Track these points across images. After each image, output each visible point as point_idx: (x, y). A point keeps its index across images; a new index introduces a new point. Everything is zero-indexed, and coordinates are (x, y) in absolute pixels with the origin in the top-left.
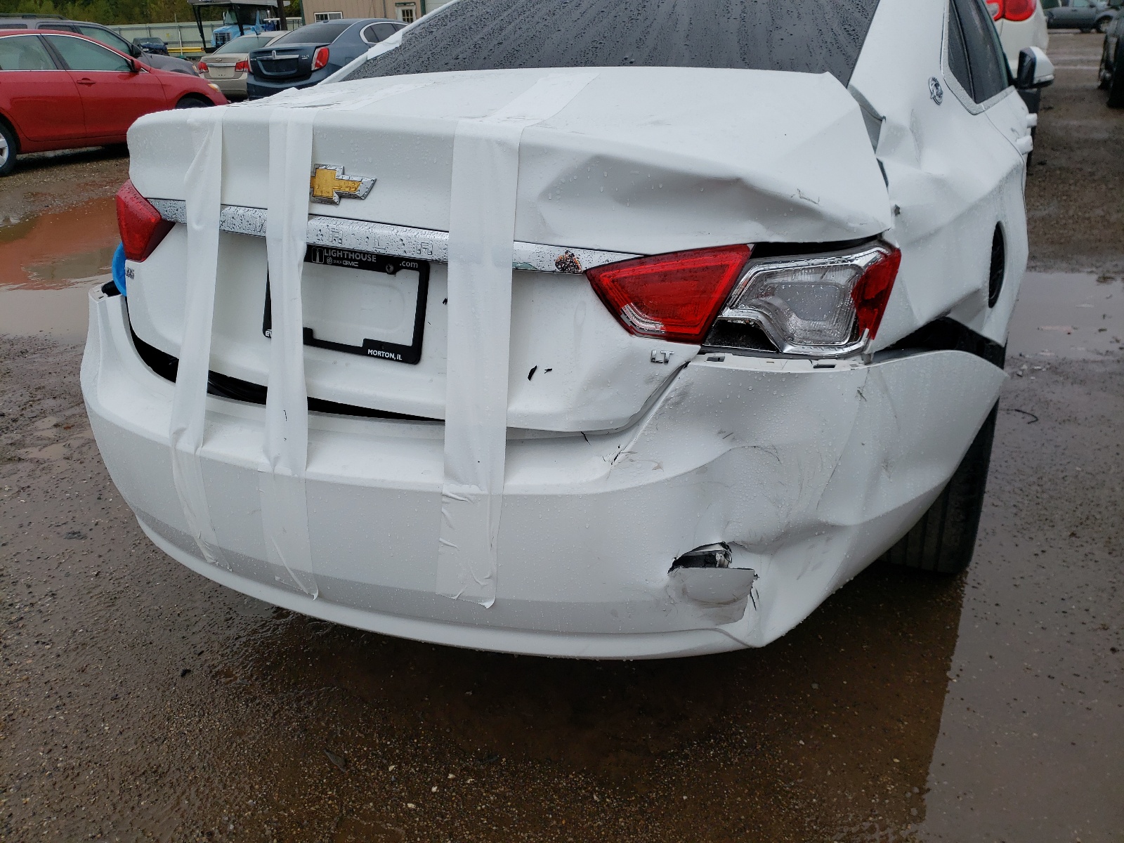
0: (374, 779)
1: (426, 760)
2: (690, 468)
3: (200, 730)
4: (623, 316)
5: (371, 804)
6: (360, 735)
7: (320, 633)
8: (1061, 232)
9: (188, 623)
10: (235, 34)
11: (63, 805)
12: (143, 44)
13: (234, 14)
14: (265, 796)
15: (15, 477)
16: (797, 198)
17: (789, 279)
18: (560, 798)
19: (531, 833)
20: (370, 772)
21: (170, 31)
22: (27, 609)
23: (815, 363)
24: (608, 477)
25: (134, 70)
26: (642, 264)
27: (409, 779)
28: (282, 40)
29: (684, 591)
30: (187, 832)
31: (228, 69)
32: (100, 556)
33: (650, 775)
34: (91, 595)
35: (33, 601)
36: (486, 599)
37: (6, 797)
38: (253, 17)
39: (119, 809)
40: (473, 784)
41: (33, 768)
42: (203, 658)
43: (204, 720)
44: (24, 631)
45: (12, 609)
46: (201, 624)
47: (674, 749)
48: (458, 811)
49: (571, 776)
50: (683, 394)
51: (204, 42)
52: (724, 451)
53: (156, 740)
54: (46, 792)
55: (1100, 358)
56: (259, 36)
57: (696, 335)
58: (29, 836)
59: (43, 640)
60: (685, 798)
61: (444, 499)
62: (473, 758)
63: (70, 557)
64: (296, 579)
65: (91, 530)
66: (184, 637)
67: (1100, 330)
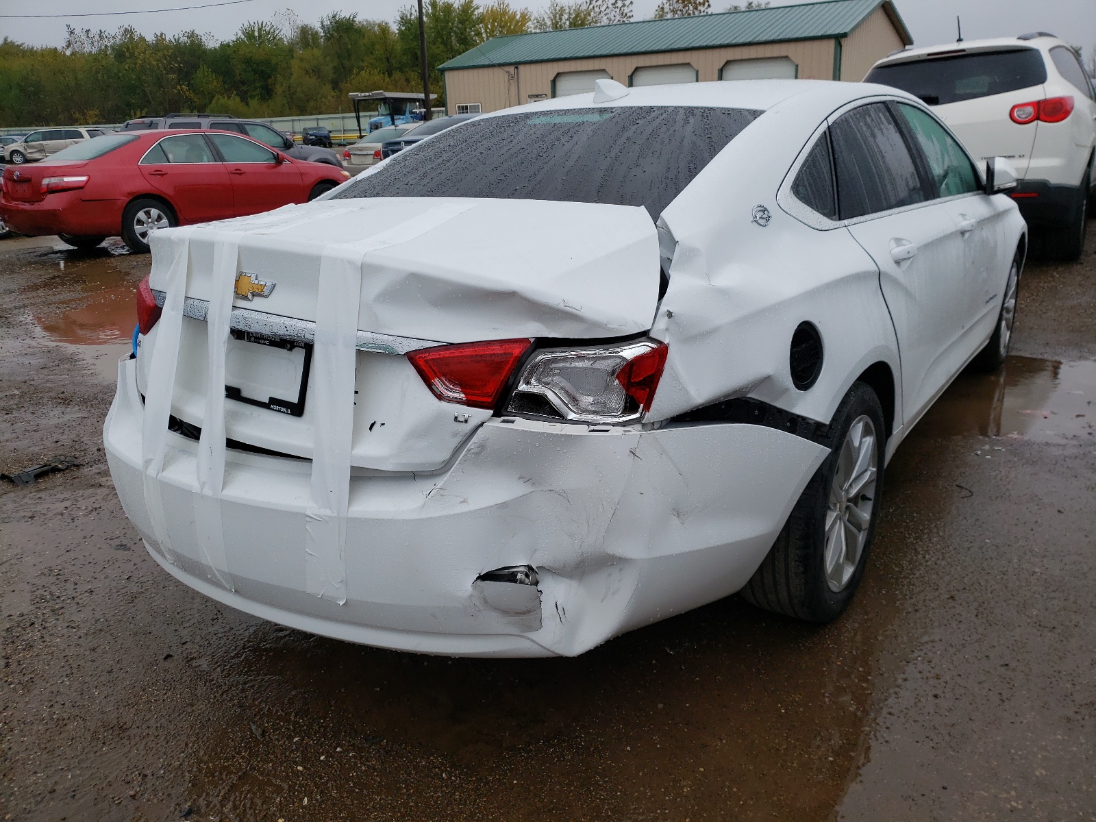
0: (280, 746)
1: (325, 736)
2: (493, 504)
3: (164, 701)
4: (433, 387)
5: (271, 765)
6: (282, 713)
7: (281, 634)
8: (1085, 320)
9: (183, 619)
10: (387, 122)
11: (48, 745)
12: (311, 132)
13: (387, 106)
14: (194, 752)
15: (93, 499)
16: (561, 306)
17: (567, 365)
18: (417, 773)
19: (383, 796)
20: (279, 741)
21: (334, 121)
22: (69, 601)
23: (592, 428)
24: (423, 507)
25: (279, 160)
26: (447, 349)
27: (306, 748)
28: (412, 133)
29: (486, 602)
30: (129, 773)
31: (368, 156)
32: (135, 564)
33: (494, 763)
34: (119, 593)
35: (74, 595)
36: (341, 599)
37: (11, 736)
38: (404, 108)
39: (86, 751)
40: (354, 757)
41: (35, 717)
42: (185, 647)
43: (170, 693)
44: (61, 618)
45: (58, 601)
46: (192, 622)
47: (522, 745)
48: (334, 775)
49: (432, 758)
50: (482, 447)
51: (360, 130)
52: (525, 493)
53: (129, 705)
54: (40, 735)
55: (1063, 442)
56: (397, 128)
57: (488, 403)
58: (18, 764)
59: (73, 625)
60: (515, 782)
61: (308, 519)
62: (361, 738)
63: (113, 563)
64: (220, 578)
65: (135, 543)
66: (176, 630)
67: (1078, 416)
